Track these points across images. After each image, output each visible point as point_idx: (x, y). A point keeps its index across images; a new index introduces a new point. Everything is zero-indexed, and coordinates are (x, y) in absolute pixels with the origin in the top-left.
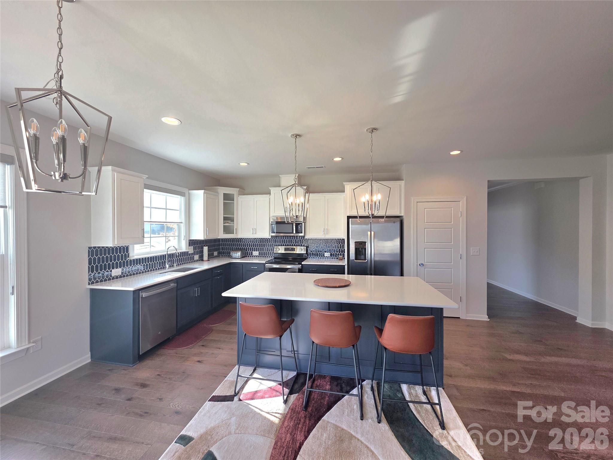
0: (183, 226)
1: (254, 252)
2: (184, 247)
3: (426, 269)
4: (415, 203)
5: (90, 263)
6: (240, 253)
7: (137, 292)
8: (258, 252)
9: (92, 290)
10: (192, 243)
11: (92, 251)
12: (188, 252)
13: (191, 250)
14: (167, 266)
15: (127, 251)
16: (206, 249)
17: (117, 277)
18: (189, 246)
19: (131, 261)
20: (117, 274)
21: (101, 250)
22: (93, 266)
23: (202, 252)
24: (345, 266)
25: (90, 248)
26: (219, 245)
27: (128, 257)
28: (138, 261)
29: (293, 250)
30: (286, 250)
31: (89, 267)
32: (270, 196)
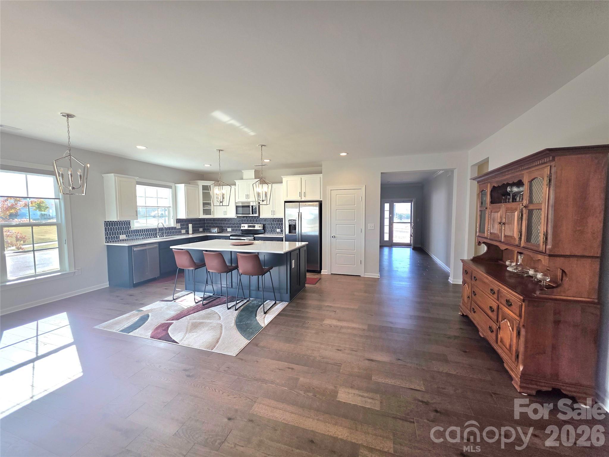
0: (171, 209)
1: (228, 229)
2: (172, 224)
3: (337, 240)
4: (330, 191)
5: (106, 231)
6: (217, 229)
7: (130, 247)
8: (231, 229)
9: (107, 246)
10: (178, 221)
11: (107, 224)
12: (176, 228)
13: (178, 226)
14: (158, 236)
15: (129, 224)
16: (190, 226)
17: (123, 240)
18: (177, 223)
19: (132, 231)
20: (123, 238)
21: (112, 223)
22: (108, 233)
23: (188, 228)
24: (283, 238)
25: (105, 222)
26: (204, 223)
27: (130, 228)
28: (137, 231)
29: (254, 227)
30: (249, 227)
31: (105, 233)
32: (235, 187)
